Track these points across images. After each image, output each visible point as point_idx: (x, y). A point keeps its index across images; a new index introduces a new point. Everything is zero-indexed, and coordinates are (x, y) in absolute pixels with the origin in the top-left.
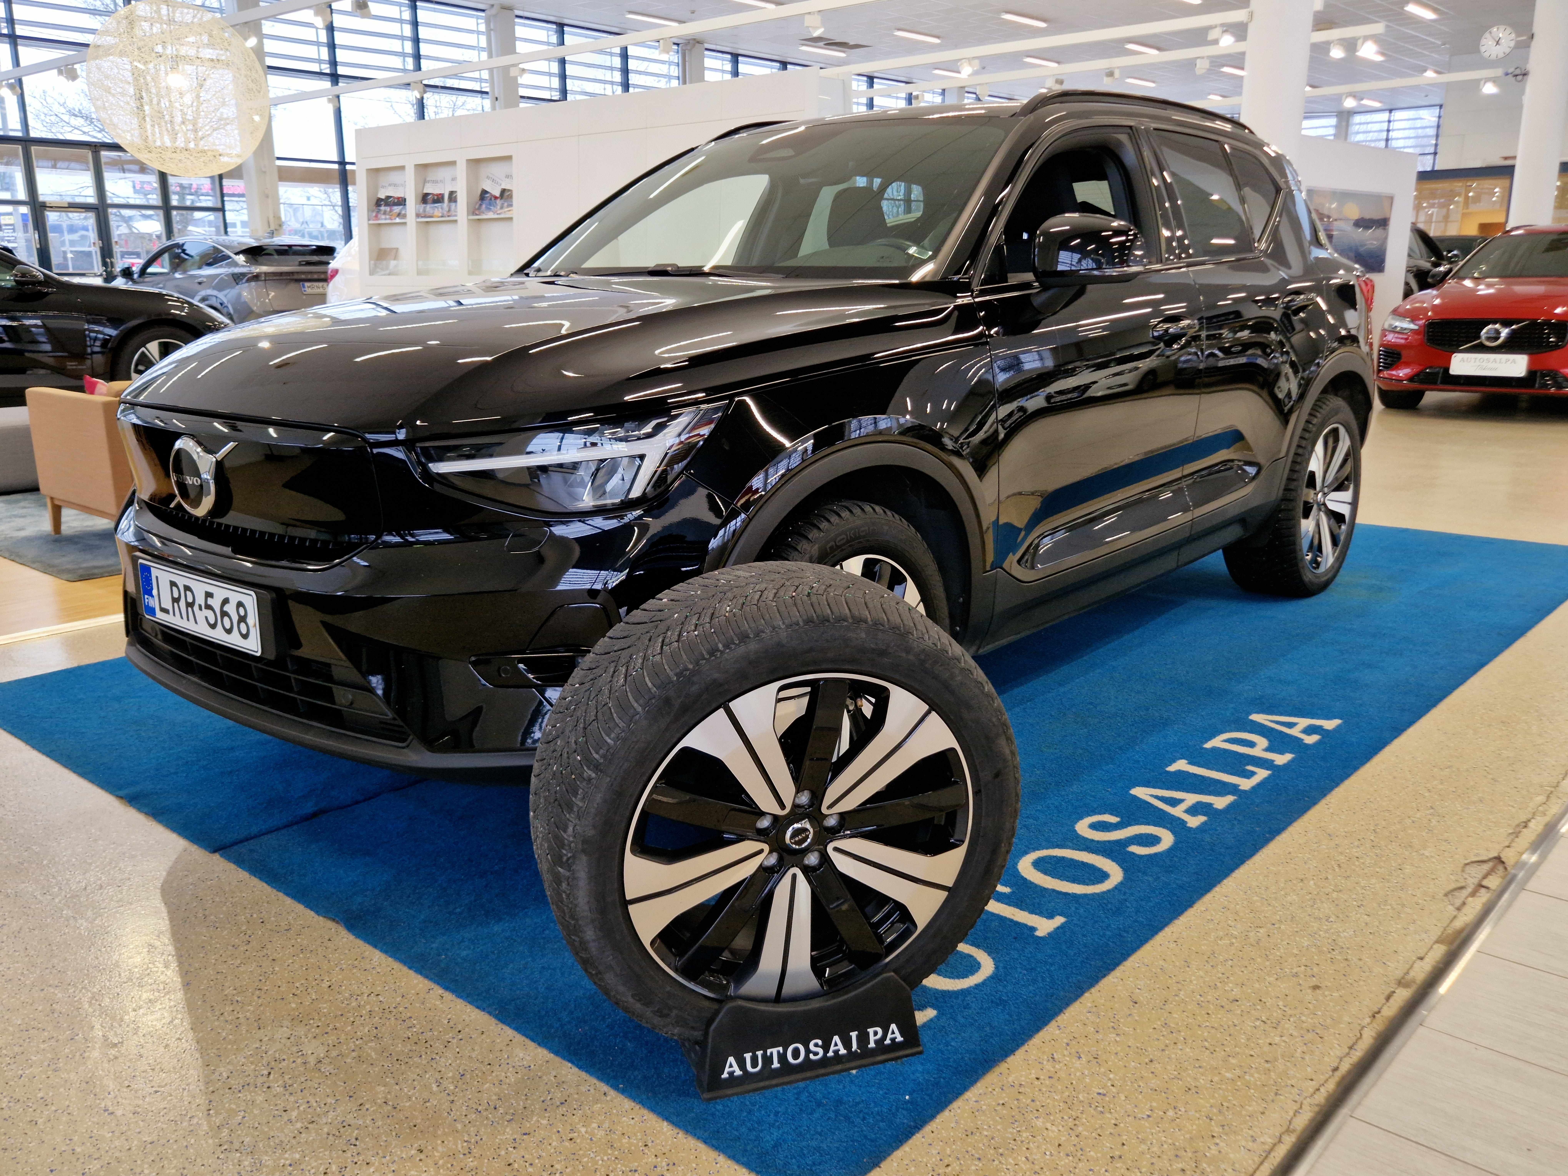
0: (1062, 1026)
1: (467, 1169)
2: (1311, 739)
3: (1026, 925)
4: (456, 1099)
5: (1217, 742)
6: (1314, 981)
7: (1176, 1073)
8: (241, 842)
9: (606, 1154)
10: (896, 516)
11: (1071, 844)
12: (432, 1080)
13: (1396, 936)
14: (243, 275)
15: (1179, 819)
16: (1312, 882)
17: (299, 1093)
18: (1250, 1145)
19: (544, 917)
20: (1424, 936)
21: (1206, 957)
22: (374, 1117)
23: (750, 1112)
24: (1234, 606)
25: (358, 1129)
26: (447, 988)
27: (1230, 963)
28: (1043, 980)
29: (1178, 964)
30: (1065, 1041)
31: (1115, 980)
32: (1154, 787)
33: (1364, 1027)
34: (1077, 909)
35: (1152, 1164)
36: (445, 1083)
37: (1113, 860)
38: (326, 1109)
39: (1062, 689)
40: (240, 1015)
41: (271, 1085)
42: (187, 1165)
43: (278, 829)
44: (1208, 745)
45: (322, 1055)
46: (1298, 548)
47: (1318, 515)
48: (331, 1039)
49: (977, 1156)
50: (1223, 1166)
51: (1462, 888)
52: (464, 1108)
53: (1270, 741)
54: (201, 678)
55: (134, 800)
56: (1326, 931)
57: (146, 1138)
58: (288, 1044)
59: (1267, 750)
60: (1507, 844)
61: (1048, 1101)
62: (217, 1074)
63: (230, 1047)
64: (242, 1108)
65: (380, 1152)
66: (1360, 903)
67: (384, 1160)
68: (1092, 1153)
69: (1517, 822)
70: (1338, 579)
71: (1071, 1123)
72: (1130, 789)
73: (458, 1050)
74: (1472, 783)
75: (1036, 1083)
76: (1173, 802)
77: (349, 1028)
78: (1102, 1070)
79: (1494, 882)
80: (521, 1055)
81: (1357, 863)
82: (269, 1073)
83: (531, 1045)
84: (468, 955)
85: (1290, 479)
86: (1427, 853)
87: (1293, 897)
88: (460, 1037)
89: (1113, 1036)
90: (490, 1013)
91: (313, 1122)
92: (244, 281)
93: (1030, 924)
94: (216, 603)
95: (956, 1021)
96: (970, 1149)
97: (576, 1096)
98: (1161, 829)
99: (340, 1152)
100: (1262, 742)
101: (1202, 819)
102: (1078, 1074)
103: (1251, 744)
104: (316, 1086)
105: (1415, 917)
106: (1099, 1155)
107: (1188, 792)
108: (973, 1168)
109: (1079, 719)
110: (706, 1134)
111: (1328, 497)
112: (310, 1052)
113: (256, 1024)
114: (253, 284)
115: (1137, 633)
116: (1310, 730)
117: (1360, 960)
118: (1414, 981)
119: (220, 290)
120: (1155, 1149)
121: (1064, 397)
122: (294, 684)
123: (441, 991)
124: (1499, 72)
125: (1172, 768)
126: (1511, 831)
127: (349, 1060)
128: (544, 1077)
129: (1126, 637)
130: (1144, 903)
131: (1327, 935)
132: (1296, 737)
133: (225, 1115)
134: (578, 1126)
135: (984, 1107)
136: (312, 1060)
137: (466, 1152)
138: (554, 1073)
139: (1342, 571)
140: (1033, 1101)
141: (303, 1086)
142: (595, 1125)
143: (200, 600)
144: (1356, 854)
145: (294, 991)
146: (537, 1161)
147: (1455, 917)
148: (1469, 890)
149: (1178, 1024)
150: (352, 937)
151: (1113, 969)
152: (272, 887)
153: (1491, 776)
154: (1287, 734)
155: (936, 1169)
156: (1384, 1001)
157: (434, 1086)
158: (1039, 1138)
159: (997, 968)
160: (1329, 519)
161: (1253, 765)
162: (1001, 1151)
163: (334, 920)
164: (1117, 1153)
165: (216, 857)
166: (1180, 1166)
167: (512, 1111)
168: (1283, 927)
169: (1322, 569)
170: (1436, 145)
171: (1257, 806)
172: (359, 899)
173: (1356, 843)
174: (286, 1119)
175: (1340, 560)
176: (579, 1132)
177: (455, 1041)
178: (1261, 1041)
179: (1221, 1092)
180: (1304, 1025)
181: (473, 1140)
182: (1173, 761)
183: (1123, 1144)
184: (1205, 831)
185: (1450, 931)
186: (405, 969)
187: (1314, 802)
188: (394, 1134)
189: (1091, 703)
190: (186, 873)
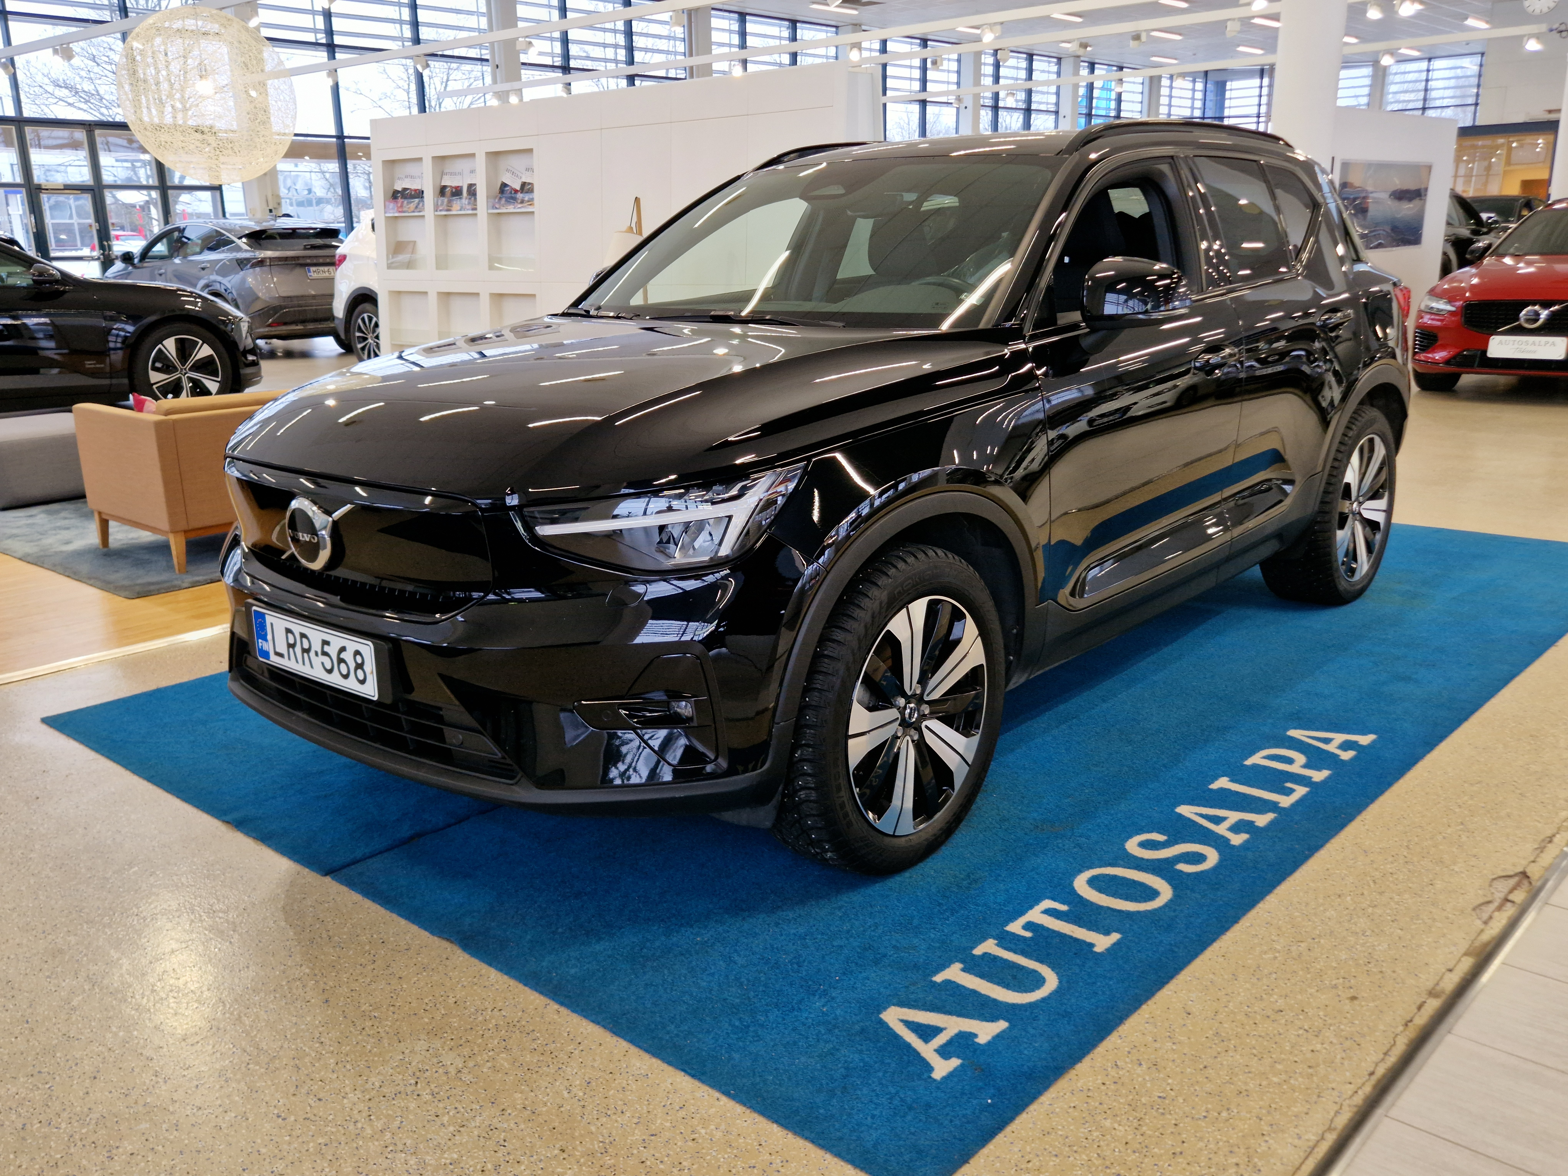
0: (1123, 1036)
1: (606, 1166)
2: (1347, 755)
3: (1084, 942)
4: (586, 1104)
5: (1257, 759)
6: (1352, 993)
7: (1228, 1078)
8: (348, 865)
9: (727, 1153)
10: (956, 557)
11: (1121, 863)
12: (562, 1088)
13: (1427, 949)
14: (248, 260)
15: (1223, 837)
16: (1349, 898)
17: (446, 1100)
18: (1296, 1142)
19: (641, 936)
20: (1453, 949)
21: (1252, 970)
22: (516, 1121)
23: (849, 1115)
24: (1270, 616)
25: (504, 1131)
26: (562, 1004)
27: (1274, 976)
28: (1104, 993)
29: (1226, 977)
30: (1127, 1049)
31: (1169, 993)
32: (1198, 805)
33: (1397, 1035)
34: (1131, 925)
35: (1210, 1159)
36: (574, 1090)
37: (1163, 878)
38: (472, 1114)
39: (1105, 706)
40: (380, 1030)
41: (420, 1093)
42: (361, 1165)
43: (380, 853)
44: (1249, 762)
45: (460, 1066)
46: (1334, 559)
47: (1354, 524)
48: (466, 1051)
49: (1054, 1153)
50: (1272, 1161)
51: (1489, 902)
52: (595, 1112)
53: (1307, 757)
54: (309, 714)
55: (241, 824)
56: (1363, 945)
57: (321, 1140)
58: (428, 1056)
59: (1305, 766)
60: (1532, 859)
61: (1114, 1104)
62: (370, 1083)
63: (376, 1059)
64: (399, 1114)
65: (527, 1152)
66: (1394, 918)
67: (532, 1159)
68: (1156, 1150)
69: (1542, 837)
70: (1373, 586)
71: (1136, 1124)
72: (1175, 807)
73: (581, 1060)
74: (1501, 799)
75: (1103, 1087)
76: (1218, 820)
77: (480, 1040)
78: (1161, 1076)
79: (1519, 896)
80: (638, 1065)
81: (1391, 879)
82: (417, 1083)
83: (646, 1056)
84: (576, 973)
85: (1326, 492)
86: (1456, 869)
87: (1331, 913)
88: (581, 1048)
89: (1169, 1045)
90: (604, 1027)
91: (463, 1126)
92: (249, 266)
93: (1088, 940)
94: (333, 650)
95: (1027, 1032)
96: (1047, 1147)
97: (692, 1101)
98: (1206, 847)
99: (493, 1152)
100: (1300, 759)
101: (1245, 837)
102: (1140, 1079)
103: (1290, 761)
104: (460, 1093)
105: (1445, 931)
106: (1162, 1151)
107: (1231, 810)
108: (1052, 1163)
109: (1123, 737)
110: (813, 1135)
111: (1363, 506)
112: (449, 1063)
113: (396, 1038)
114: (258, 269)
115: (1175, 645)
116: (1346, 746)
117: (1394, 972)
118: (1443, 992)
119: (224, 276)
120: (1212, 1146)
121: (1106, 420)
122: (404, 723)
123: (557, 1006)
124: (1543, 28)
125: (1215, 786)
126: (1536, 846)
127: (485, 1070)
128: (662, 1085)
129: (1166, 650)
130: (1192, 919)
131: (1363, 949)
132: (1333, 753)
133: (385, 1120)
134: (698, 1128)
135: (1057, 1110)
136: (452, 1071)
137: (603, 1151)
138: (670, 1081)
139: (1376, 577)
140: (1101, 1104)
141: (449, 1093)
142: (712, 1127)
143: (317, 646)
144: (1391, 870)
145: (424, 1006)
146: (666, 1159)
147: (1482, 931)
148: (1496, 904)
149: (1228, 1033)
150: (467, 956)
151: (1167, 983)
152: (386, 909)
153: (1519, 791)
154: (1323, 750)
155: (1019, 1164)
156: (1416, 1011)
157: (565, 1093)
158: (1108, 1137)
159: (1060, 982)
160: (1364, 528)
161: (1292, 782)
162: (1075, 1148)
163: (448, 940)
164: (1179, 1150)
165: (328, 879)
166: (1234, 1160)
167: (637, 1115)
168: (1322, 941)
169: (1357, 577)
170: (1478, 95)
171: (1296, 823)
172: (468, 920)
173: (1390, 859)
174: (439, 1123)
175: (1375, 567)
176: (700, 1133)
177: (577, 1052)
178: (1303, 1049)
179: (1268, 1094)
180: (1343, 1034)
181: (607, 1141)
182: (1216, 778)
183: (1183, 1142)
184: (1248, 849)
185: (1477, 944)
186: (521, 986)
187: (1350, 819)
188: (537, 1135)
189: (1134, 720)
190: (303, 896)
